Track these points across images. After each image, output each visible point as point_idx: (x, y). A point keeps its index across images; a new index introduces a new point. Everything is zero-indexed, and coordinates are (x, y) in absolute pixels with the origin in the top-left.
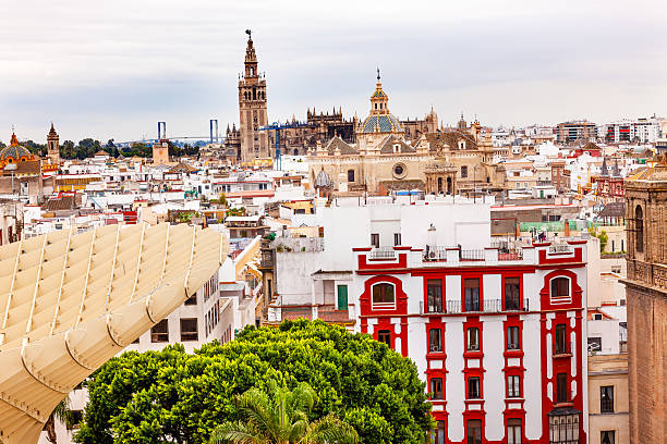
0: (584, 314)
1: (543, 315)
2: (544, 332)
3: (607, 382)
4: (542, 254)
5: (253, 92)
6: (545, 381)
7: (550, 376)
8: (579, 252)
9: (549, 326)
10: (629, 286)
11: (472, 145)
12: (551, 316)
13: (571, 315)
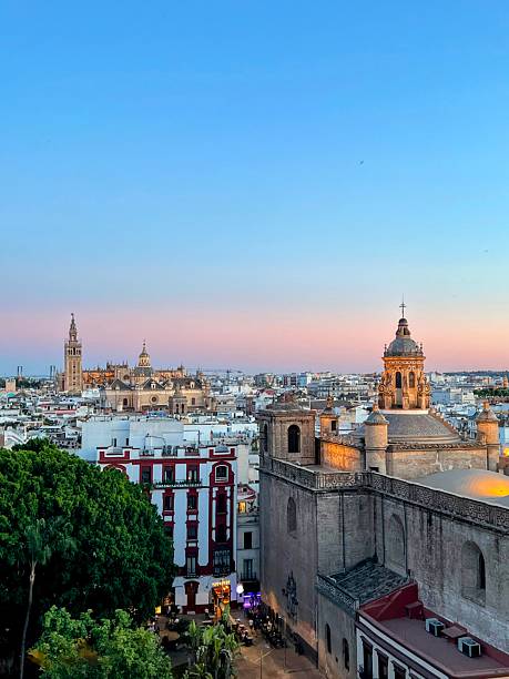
0: (235, 488)
1: (211, 488)
2: (211, 499)
3: (248, 530)
4: (211, 451)
5: (73, 350)
6: (211, 529)
7: (214, 526)
8: (233, 451)
9: (214, 496)
10: (261, 471)
11: (199, 385)
12: (215, 489)
13: (228, 488)
